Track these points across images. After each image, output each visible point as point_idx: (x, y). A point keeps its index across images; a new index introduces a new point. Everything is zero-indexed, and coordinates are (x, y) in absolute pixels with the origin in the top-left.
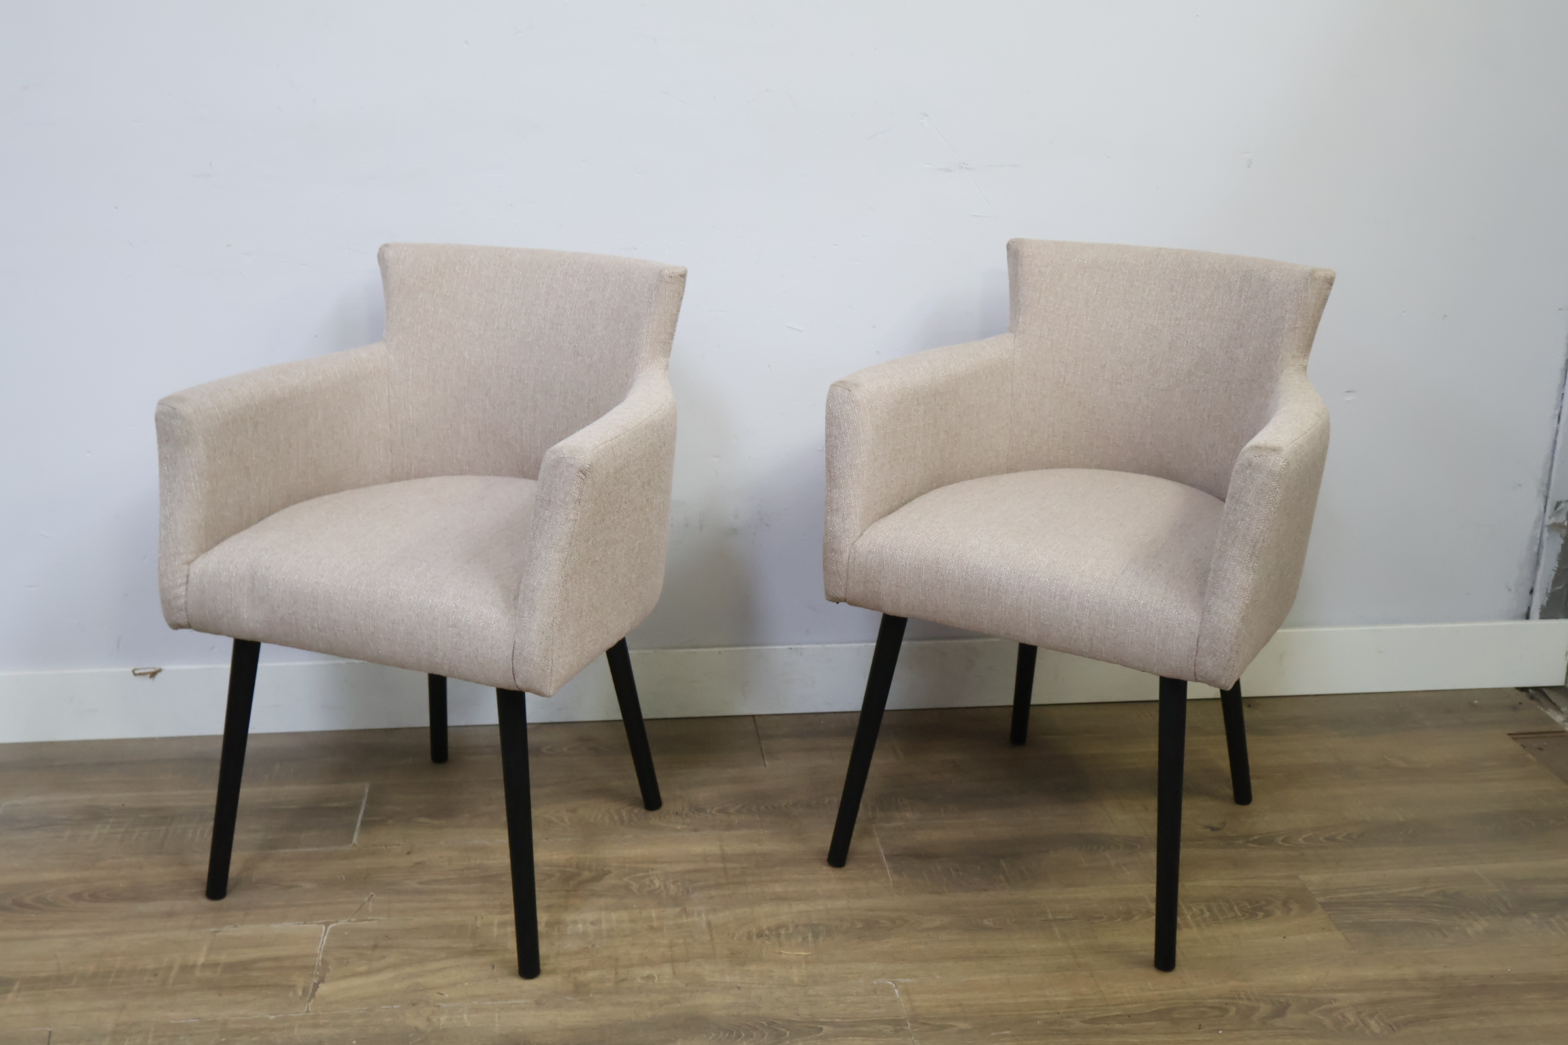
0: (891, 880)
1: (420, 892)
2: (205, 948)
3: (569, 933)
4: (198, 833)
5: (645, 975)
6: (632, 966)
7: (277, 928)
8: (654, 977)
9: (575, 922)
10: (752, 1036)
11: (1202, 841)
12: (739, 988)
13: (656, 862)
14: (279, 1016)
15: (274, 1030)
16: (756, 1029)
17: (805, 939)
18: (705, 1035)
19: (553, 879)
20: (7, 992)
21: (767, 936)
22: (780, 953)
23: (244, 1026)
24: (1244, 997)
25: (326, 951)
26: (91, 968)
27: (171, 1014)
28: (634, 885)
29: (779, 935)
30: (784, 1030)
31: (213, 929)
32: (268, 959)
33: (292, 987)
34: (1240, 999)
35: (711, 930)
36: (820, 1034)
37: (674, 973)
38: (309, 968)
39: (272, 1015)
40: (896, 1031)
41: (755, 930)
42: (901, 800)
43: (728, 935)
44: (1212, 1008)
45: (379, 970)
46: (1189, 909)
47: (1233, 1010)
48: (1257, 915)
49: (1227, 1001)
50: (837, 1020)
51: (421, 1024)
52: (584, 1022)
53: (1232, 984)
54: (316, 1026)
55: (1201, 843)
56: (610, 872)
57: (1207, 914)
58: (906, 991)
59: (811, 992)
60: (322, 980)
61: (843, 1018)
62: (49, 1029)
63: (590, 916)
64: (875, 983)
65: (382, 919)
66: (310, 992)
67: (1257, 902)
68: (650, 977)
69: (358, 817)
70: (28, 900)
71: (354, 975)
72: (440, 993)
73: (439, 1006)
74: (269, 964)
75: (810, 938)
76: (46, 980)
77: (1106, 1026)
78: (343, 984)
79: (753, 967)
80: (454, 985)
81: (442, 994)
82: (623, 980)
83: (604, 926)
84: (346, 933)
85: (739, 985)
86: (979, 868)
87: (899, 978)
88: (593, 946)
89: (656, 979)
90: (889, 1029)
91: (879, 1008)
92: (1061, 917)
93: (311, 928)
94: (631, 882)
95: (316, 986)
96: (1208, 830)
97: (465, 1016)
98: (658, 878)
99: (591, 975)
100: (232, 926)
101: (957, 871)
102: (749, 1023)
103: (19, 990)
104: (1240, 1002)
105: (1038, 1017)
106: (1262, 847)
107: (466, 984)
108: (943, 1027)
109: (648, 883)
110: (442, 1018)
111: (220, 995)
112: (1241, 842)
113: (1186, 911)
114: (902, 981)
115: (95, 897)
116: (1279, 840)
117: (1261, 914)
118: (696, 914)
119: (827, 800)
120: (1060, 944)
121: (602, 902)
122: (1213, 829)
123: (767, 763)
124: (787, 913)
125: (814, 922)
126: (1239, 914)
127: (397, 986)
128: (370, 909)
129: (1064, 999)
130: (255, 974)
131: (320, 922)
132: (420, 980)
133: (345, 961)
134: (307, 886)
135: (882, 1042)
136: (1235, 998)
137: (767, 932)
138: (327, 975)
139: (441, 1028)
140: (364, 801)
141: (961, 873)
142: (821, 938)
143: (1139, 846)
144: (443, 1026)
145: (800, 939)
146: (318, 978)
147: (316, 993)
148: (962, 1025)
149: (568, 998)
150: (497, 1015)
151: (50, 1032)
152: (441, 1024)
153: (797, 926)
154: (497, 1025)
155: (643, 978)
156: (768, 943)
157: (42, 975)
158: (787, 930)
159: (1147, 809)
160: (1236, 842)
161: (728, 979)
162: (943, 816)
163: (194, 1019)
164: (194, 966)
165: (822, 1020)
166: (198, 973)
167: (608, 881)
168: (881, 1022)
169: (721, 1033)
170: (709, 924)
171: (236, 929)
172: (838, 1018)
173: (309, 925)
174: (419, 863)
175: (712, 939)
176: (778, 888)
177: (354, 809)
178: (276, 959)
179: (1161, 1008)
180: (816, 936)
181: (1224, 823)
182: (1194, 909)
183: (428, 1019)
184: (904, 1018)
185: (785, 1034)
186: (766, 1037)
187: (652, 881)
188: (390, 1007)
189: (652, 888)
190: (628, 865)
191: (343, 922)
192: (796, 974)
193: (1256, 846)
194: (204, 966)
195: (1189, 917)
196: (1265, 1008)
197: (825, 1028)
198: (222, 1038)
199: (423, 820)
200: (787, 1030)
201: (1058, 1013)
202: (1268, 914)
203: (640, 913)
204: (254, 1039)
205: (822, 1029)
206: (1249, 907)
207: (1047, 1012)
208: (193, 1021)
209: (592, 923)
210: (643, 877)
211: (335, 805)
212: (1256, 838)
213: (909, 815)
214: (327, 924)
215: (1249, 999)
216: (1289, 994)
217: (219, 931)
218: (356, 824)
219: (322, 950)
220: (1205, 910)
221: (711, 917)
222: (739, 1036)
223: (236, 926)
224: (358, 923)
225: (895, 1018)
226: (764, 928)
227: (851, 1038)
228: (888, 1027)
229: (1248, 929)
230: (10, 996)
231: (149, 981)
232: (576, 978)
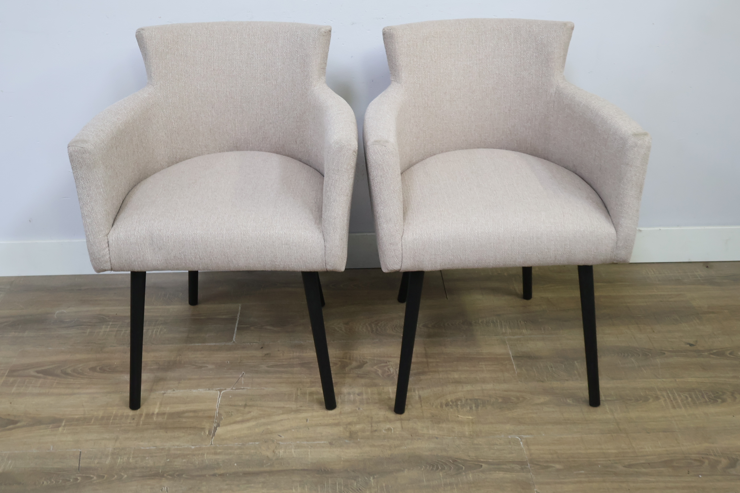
0: (516, 373)
1: (268, 372)
2: (158, 404)
3: (346, 400)
4: (154, 332)
5: (387, 428)
6: (379, 422)
7: (195, 392)
8: (391, 430)
9: (349, 394)
10: (444, 469)
11: (685, 352)
12: (437, 438)
13: (391, 357)
14: (197, 446)
15: (194, 455)
16: (446, 464)
17: (471, 408)
18: (419, 467)
19: (337, 366)
20: (59, 427)
21: (451, 405)
22: (458, 417)
23: (179, 452)
24: (712, 454)
25: (220, 407)
26: (101, 413)
27: (142, 443)
28: (380, 371)
29: (457, 405)
30: (461, 466)
31: (163, 392)
32: (190, 411)
33: (203, 429)
34: (711, 455)
35: (421, 401)
36: (481, 469)
37: (402, 428)
38: (210, 417)
39: (193, 446)
40: (522, 469)
41: (444, 401)
42: (520, 322)
43: (430, 404)
44: (695, 460)
45: (248, 420)
46: (680, 396)
47: (707, 462)
48: (717, 401)
49: (704, 456)
50: (490, 461)
51: (269, 454)
52: (355, 456)
53: (706, 445)
54: (216, 454)
55: (685, 354)
56: (366, 363)
57: (690, 399)
58: (527, 443)
59: (475, 442)
60: (218, 425)
61: (493, 459)
62: (80, 450)
63: (357, 390)
64: (510, 437)
65: (248, 388)
66: (212, 433)
67: (718, 393)
68: (389, 429)
69: (236, 324)
70: (69, 371)
71: (235, 422)
72: (280, 436)
73: (279, 444)
74: (191, 414)
75: (474, 408)
76: (78, 420)
77: (636, 470)
78: (229, 428)
79: (444, 425)
80: (287, 430)
81: (281, 436)
82: (376, 431)
83: (365, 396)
84: (230, 397)
85: (437, 436)
86: (563, 366)
87: (523, 435)
88: (359, 409)
89: (393, 431)
90: (518, 467)
91: (513, 453)
92: (609, 399)
93: (213, 392)
94: (378, 369)
95: (215, 429)
96: (688, 346)
97: (293, 450)
98: (392, 367)
99: (358, 427)
100: (172, 390)
101: (552, 367)
102: (443, 461)
103: (65, 426)
104: (711, 457)
105: (599, 462)
106: (718, 357)
107: (293, 430)
108: (547, 467)
109: (387, 370)
110: (281, 451)
111: (166, 432)
112: (706, 354)
113: (677, 397)
114: (524, 437)
115: (103, 370)
116: (728, 353)
117: (719, 400)
118: (413, 391)
119: (480, 321)
120: (609, 416)
121: (363, 381)
122: (691, 345)
123: (448, 296)
124: (463, 391)
125: (477, 398)
126: (708, 400)
127: (257, 430)
128: (243, 382)
129: (613, 451)
130: (184, 420)
131: (217, 389)
132: (269, 427)
133: (230, 414)
134: (210, 367)
135: (514, 476)
136: (707, 454)
137: (451, 403)
138: (221, 422)
139: (280, 457)
140: (238, 316)
141: (554, 369)
142: (480, 408)
143: (650, 355)
144: (281, 456)
145: (468, 408)
146: (216, 424)
147: (216, 433)
148: (558, 466)
149: (346, 441)
150: (309, 450)
151: (80, 452)
152: (280, 455)
153: (467, 400)
154: (310, 456)
155: (386, 430)
156: (451, 410)
157: (77, 417)
158: (461, 402)
159: (654, 331)
160: (704, 354)
161: (431, 432)
162: (543, 332)
163: (153, 447)
164: (153, 414)
165: (482, 460)
166: (155, 419)
167: (367, 368)
168: (513, 462)
169: (428, 466)
170: (420, 397)
171: (174, 392)
172: (491, 459)
173: (211, 391)
174: (267, 354)
175: (422, 407)
176: (456, 376)
177: (233, 320)
178: (195, 411)
179: (666, 459)
180: (477, 406)
181: (696, 341)
182: (682, 396)
183: (273, 451)
184: (526, 460)
185: (462, 468)
186: (452, 469)
187: (389, 369)
188: (254, 443)
189: (389, 373)
190: (376, 358)
191: (229, 390)
192: (467, 430)
193: (715, 356)
194: (158, 414)
195: (679, 401)
196: (724, 462)
197: (483, 465)
198: (167, 459)
199: (269, 327)
200: (463, 466)
201: (610, 460)
202: (724, 401)
203: (383, 389)
204: (184, 460)
205: (482, 466)
206: (713, 396)
207: (604, 459)
208: (153, 448)
209: (358, 395)
210: (385, 366)
211: (224, 317)
212: (715, 351)
213: (524, 331)
214: (220, 391)
215: (715, 455)
216: (737, 453)
217: (165, 393)
218: (235, 329)
219: (218, 406)
220: (688, 396)
221: (421, 393)
222: (437, 468)
223: (174, 390)
224: (236, 390)
225: (521, 460)
226: (449, 400)
227: (498, 472)
228: (518, 466)
229: (712, 409)
230: (60, 429)
231: (130, 423)
232: (350, 429)
